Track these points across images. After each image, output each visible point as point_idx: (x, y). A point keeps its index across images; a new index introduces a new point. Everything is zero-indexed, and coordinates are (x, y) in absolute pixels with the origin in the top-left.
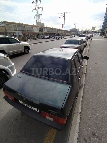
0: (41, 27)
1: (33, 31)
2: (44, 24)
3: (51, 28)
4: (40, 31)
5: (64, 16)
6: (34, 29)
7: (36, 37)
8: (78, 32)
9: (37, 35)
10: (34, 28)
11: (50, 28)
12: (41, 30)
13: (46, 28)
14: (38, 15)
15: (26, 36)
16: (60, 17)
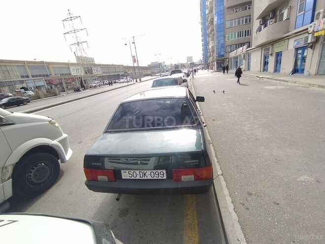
0: (87, 65)
1: (70, 74)
2: (93, 60)
3: (110, 65)
4: (86, 73)
5: (133, 43)
6: (71, 70)
7: (79, 85)
8: (165, 68)
9: (81, 81)
10: (71, 68)
11: (108, 65)
12: (89, 71)
13: (100, 65)
14: (78, 42)
15: (56, 85)
16: (126, 44)
